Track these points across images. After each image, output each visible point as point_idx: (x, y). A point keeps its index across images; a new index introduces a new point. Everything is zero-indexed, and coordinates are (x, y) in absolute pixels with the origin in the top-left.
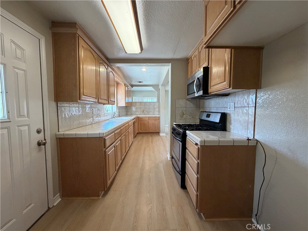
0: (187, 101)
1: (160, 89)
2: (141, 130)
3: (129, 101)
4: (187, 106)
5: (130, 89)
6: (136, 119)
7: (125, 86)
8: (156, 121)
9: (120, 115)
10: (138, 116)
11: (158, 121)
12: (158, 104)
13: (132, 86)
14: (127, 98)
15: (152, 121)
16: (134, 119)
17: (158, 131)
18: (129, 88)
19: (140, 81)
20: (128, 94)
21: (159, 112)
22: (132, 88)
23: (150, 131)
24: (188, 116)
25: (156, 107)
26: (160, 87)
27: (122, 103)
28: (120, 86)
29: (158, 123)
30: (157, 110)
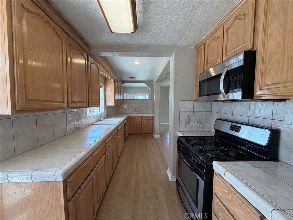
0: (195, 103)
1: (154, 85)
2: (132, 131)
3: (119, 99)
4: (195, 110)
5: (121, 86)
6: (127, 120)
7: (114, 81)
8: (149, 121)
9: (109, 115)
10: (130, 115)
11: (152, 121)
12: (151, 102)
13: (123, 82)
14: (117, 96)
15: (145, 121)
16: (125, 120)
17: (152, 132)
18: (119, 84)
19: (131, 77)
20: (118, 90)
21: (153, 110)
22: (123, 84)
23: (143, 132)
24: (196, 123)
25: (149, 105)
26: (154, 83)
27: (111, 103)
28: (109, 82)
29: (152, 123)
30: (150, 108)
